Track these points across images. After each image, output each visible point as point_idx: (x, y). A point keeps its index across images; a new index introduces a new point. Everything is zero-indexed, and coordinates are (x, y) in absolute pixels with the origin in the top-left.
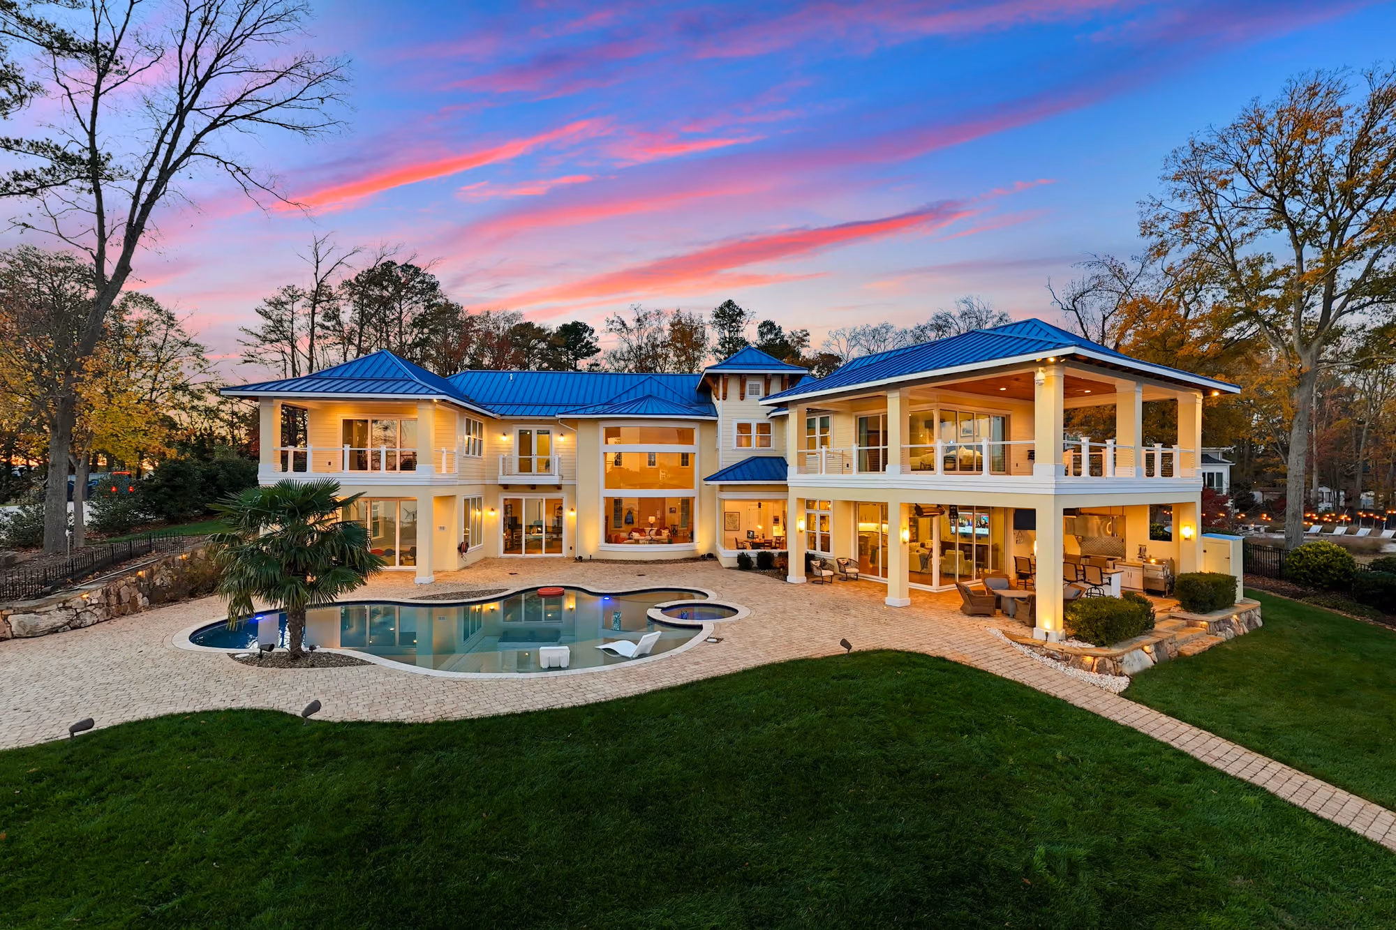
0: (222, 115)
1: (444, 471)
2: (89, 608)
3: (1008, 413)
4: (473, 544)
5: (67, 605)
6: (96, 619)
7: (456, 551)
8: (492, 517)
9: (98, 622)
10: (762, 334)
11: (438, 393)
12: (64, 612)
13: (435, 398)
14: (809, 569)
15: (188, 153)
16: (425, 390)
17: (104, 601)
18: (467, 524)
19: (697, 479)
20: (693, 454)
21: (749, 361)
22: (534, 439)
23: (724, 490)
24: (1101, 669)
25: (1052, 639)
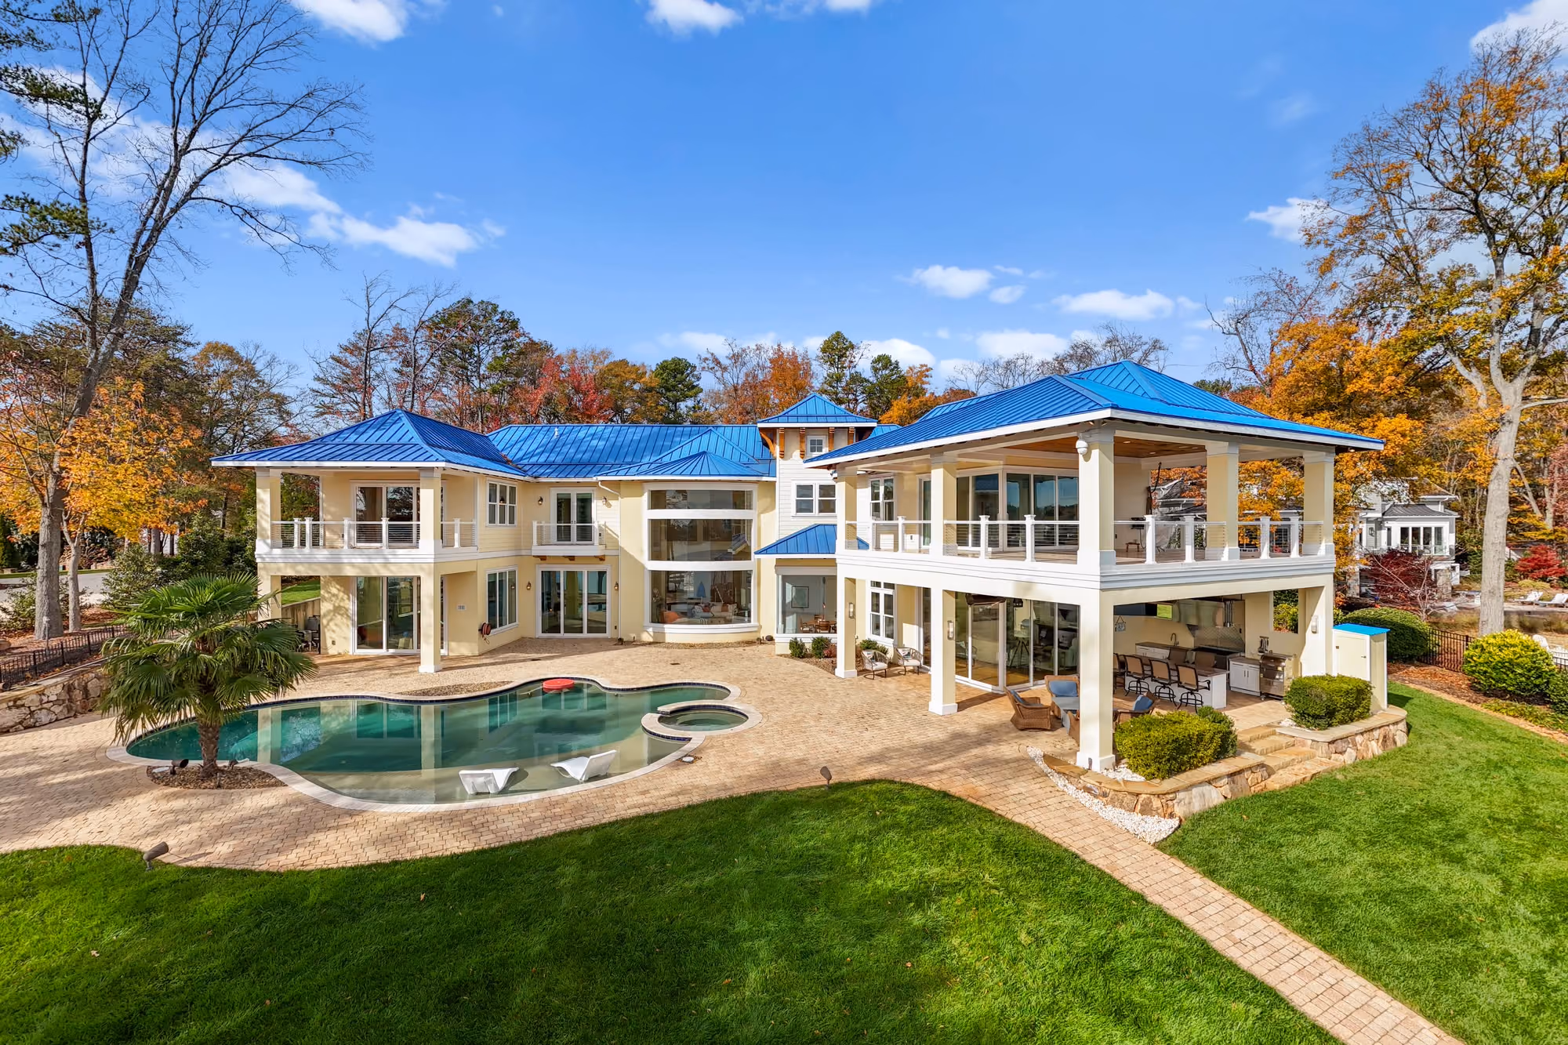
0: (226, 155)
1: (457, 545)
2: (45, 706)
4: (502, 625)
5: (19, 703)
6: (54, 717)
7: (477, 632)
9: (57, 720)
10: (876, 370)
11: (437, 460)
12: (14, 710)
13: (434, 465)
14: (859, 661)
15: (187, 197)
16: (425, 456)
17: (65, 696)
18: (491, 604)
19: (753, 550)
20: (750, 521)
21: (812, 412)
22: (574, 504)
23: (780, 563)
24: (1146, 809)
25: (1097, 768)
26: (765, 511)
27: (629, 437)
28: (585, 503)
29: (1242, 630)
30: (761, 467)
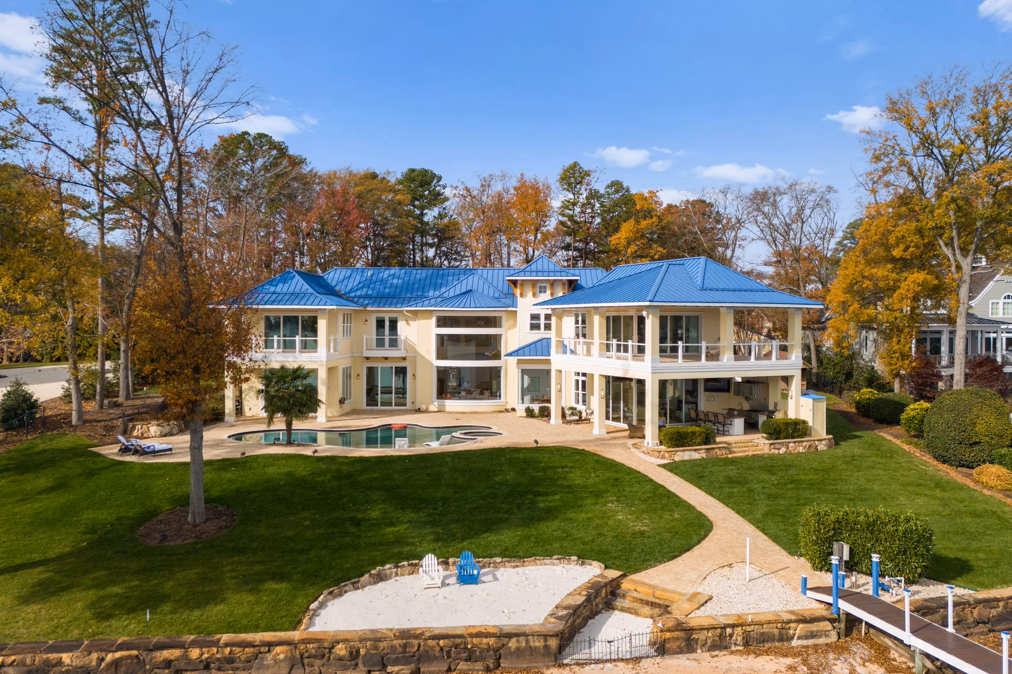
1: (332, 351)
4: (348, 399)
7: (338, 403)
13: (330, 308)
16: (323, 302)
18: (343, 386)
19: (503, 354)
20: (501, 335)
21: (540, 268)
22: (387, 324)
23: (519, 362)
24: (663, 457)
25: (650, 446)
26: (509, 329)
27: (418, 276)
28: (394, 324)
29: (766, 399)
30: (508, 301)
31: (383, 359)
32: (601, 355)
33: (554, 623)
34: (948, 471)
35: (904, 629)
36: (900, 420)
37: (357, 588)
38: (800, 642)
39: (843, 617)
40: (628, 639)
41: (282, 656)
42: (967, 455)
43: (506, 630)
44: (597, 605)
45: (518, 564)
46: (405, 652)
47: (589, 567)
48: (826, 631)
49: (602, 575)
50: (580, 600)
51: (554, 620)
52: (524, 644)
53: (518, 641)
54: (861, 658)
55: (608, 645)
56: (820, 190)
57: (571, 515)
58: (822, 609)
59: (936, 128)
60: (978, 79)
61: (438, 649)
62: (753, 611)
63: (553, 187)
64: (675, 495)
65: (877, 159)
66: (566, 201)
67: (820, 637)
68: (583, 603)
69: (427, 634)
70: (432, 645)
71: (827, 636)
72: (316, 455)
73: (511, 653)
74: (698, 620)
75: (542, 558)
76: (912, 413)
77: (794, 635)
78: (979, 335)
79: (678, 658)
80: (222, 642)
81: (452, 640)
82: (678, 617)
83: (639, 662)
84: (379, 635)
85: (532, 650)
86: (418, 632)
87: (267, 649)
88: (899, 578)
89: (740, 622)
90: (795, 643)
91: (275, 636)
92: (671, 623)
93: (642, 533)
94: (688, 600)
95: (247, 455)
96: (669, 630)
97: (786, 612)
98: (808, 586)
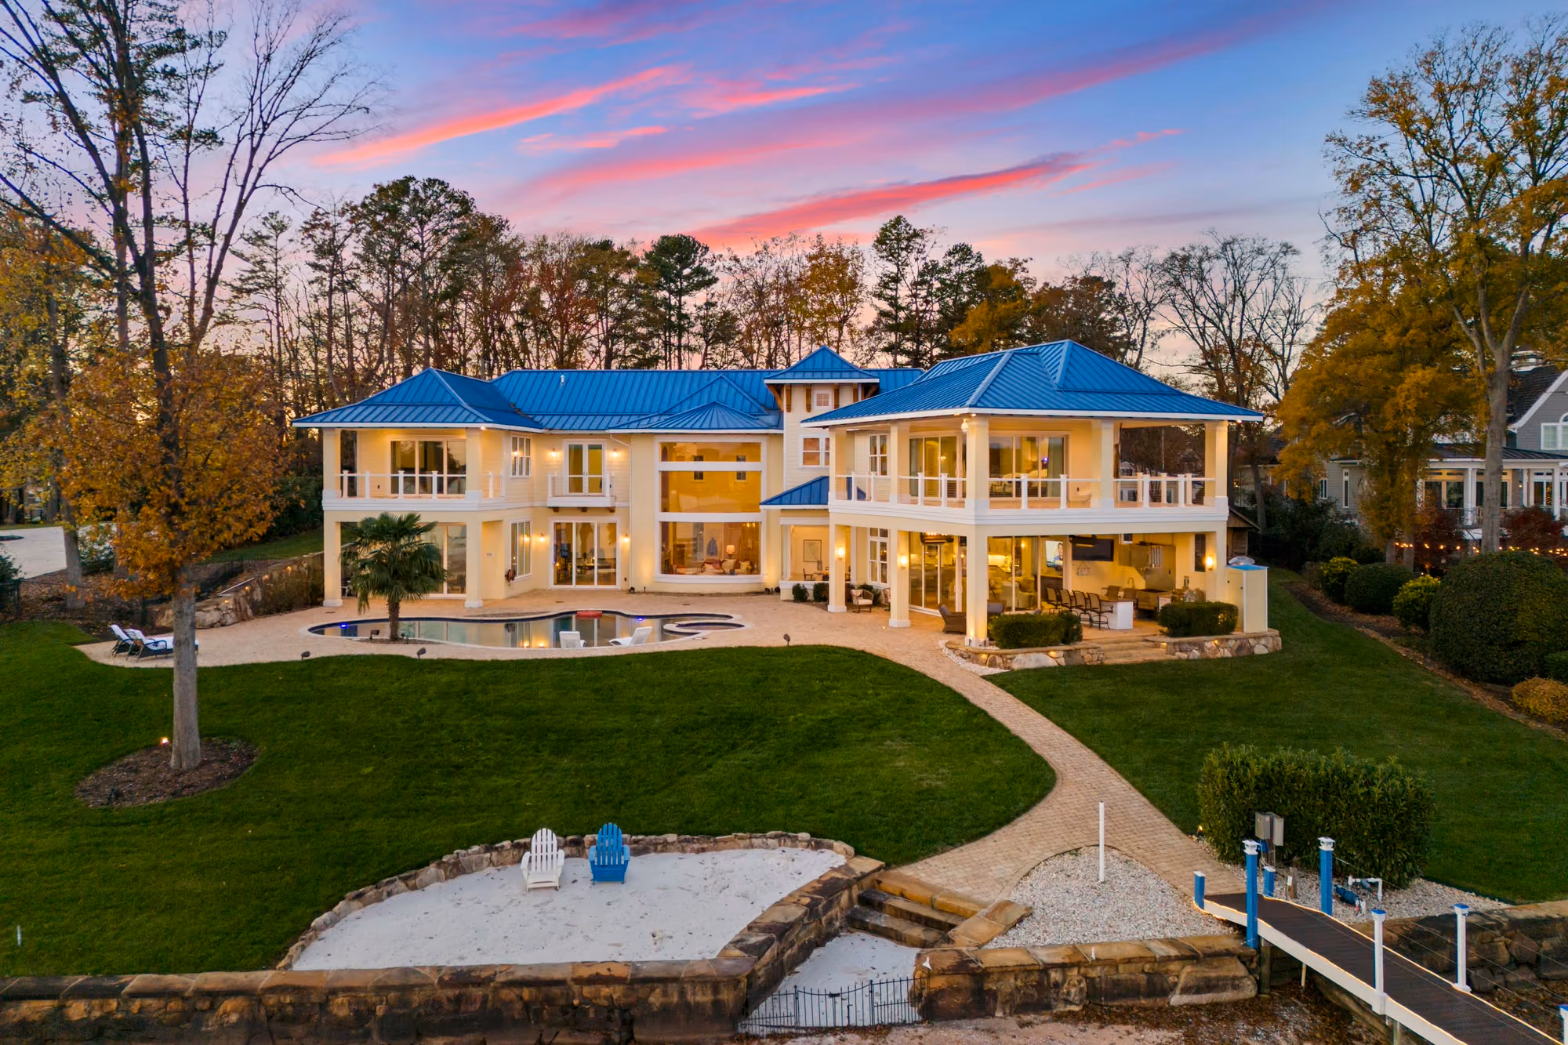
1: (491, 496)
2: (229, 611)
3: (1065, 433)
4: (521, 573)
5: (218, 607)
6: (232, 621)
8: (542, 542)
9: (233, 623)
11: (486, 422)
13: (483, 427)
14: (849, 599)
16: (473, 418)
17: (235, 607)
18: (514, 553)
19: (761, 500)
20: (761, 473)
21: (819, 366)
22: (586, 455)
23: (784, 514)
24: (992, 664)
25: (973, 645)
29: (1171, 571)
30: (771, 419)
31: (579, 512)
32: (901, 501)
33: (735, 958)
34: (1470, 689)
35: (1372, 984)
36: (1391, 606)
37: (414, 888)
38: (1186, 999)
39: (1267, 953)
40: (866, 990)
41: (234, 1018)
42: (1502, 663)
43: (646, 971)
44: (830, 922)
45: (705, 846)
46: (456, 1012)
47: (828, 852)
48: (1234, 978)
49: (845, 868)
50: (795, 912)
51: (737, 953)
52: (675, 999)
53: (665, 993)
54: (1296, 1032)
55: (830, 1000)
56: (1271, 250)
57: (820, 759)
58: (1228, 936)
59: (1450, 130)
60: (1519, 46)
61: (518, 1006)
62: (1102, 939)
63: (866, 256)
64: (1001, 727)
65: (1355, 184)
66: (885, 275)
67: (1223, 989)
68: (800, 919)
69: (501, 978)
70: (507, 999)
71: (1235, 987)
72: (423, 657)
73: (654, 1015)
74: (999, 955)
75: (748, 835)
76: (1412, 595)
77: (1176, 984)
78: (1525, 477)
79: (959, 1027)
80: (127, 989)
81: (544, 989)
82: (964, 949)
83: (887, 1034)
84: (413, 980)
85: (691, 1011)
86: (484, 974)
87: (207, 1005)
88: (1372, 880)
89: (1075, 960)
90: (1176, 999)
91: (225, 981)
92: (948, 962)
93: (931, 791)
94: (987, 916)
95: (312, 656)
96: (943, 973)
97: (1160, 941)
98: (1207, 892)
